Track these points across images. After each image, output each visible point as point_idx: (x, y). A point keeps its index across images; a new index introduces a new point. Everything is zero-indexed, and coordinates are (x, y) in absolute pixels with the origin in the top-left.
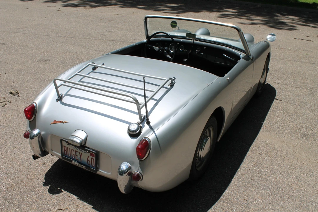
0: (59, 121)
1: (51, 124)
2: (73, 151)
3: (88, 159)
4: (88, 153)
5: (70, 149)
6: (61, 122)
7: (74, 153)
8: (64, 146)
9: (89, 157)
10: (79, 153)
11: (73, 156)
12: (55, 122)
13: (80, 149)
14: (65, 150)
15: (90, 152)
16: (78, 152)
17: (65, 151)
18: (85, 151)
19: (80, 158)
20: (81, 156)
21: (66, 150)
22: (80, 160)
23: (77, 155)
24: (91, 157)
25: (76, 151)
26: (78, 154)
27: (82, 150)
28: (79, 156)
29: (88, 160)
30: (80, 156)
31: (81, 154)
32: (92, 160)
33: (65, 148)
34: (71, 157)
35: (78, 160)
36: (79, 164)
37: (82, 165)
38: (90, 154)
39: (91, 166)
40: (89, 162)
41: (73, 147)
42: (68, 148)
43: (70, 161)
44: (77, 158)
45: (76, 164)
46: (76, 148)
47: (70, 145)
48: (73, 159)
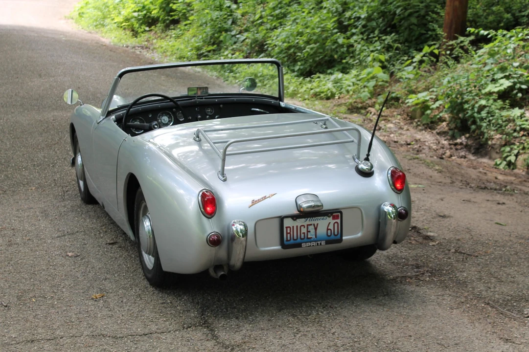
1: (250, 207)
2: (302, 227)
3: (329, 227)
5: (297, 226)
7: (304, 230)
8: (287, 228)
9: (330, 223)
10: (314, 225)
11: (302, 235)
12: (254, 202)
13: (315, 219)
14: (287, 233)
15: (331, 214)
16: (311, 225)
17: (289, 235)
18: (322, 217)
19: (314, 234)
20: (316, 229)
21: (290, 233)
22: (314, 236)
23: (310, 232)
24: (333, 222)
25: (308, 225)
26: (311, 228)
27: (319, 218)
29: (328, 229)
30: (314, 230)
31: (318, 224)
32: (336, 225)
33: (289, 229)
34: (299, 241)
35: (311, 238)
36: (314, 243)
37: (319, 242)
38: (331, 217)
39: (333, 237)
40: (329, 231)
41: (303, 220)
42: (293, 227)
43: (299, 245)
44: (309, 237)
45: (309, 245)
46: (309, 219)
47: (298, 220)
48: (303, 241)
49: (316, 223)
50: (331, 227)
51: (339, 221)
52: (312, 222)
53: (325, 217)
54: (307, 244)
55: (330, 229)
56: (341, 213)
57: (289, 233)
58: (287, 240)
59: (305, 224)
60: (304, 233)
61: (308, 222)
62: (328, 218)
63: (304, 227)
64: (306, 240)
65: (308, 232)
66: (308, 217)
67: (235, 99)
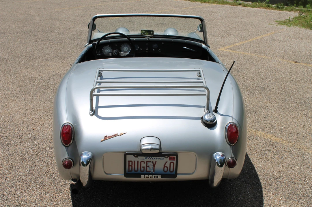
0: (113, 136)
1: (101, 142)
2: (142, 163)
3: (166, 165)
4: (167, 158)
5: (138, 162)
6: (116, 135)
7: (144, 165)
8: (129, 162)
9: (166, 162)
10: (153, 162)
11: (142, 168)
12: (106, 138)
13: (154, 158)
14: (129, 166)
15: (168, 156)
16: (150, 162)
17: (130, 167)
18: (161, 157)
20: (154, 165)
21: (132, 166)
22: (153, 171)
23: (149, 167)
24: (169, 162)
25: (147, 162)
26: (150, 164)
27: (158, 158)
28: (151, 167)
29: (164, 167)
30: (153, 166)
31: (156, 162)
32: (172, 164)
34: (139, 172)
35: (150, 171)
36: (152, 176)
37: (156, 176)
38: (168, 158)
39: (168, 172)
40: (166, 169)
41: (144, 157)
42: (135, 162)
43: (139, 175)
44: (148, 170)
45: (148, 177)
46: (148, 157)
47: (139, 157)
48: (142, 173)
49: (154, 161)
50: (168, 165)
51: (175, 162)
52: (151, 160)
53: (163, 158)
54: (145, 176)
55: (167, 167)
56: (177, 156)
57: (130, 166)
58: (129, 171)
59: (145, 161)
60: (144, 167)
61: (147, 160)
62: (165, 158)
63: (144, 163)
64: (145, 172)
65: (147, 166)
66: (147, 156)
67: (173, 40)
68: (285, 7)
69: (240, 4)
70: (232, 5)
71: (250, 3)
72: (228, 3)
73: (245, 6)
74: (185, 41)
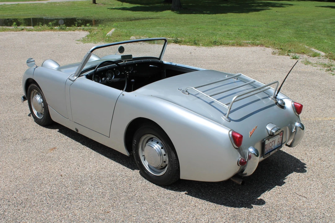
5: (269, 144)
6: (254, 129)
9: (279, 138)
12: (251, 133)
13: (275, 137)
21: (266, 148)
22: (274, 147)
25: (272, 142)
30: (274, 144)
37: (275, 150)
38: (280, 134)
39: (279, 145)
40: (278, 143)
45: (272, 153)
49: (274, 139)
50: (279, 141)
51: (282, 136)
53: (278, 136)
56: (283, 131)
64: (271, 150)
65: (272, 145)
67: (142, 60)
68: (68, 27)
69: (23, 30)
70: (14, 31)
71: (32, 27)
72: (10, 30)
73: (30, 31)
74: (151, 60)
